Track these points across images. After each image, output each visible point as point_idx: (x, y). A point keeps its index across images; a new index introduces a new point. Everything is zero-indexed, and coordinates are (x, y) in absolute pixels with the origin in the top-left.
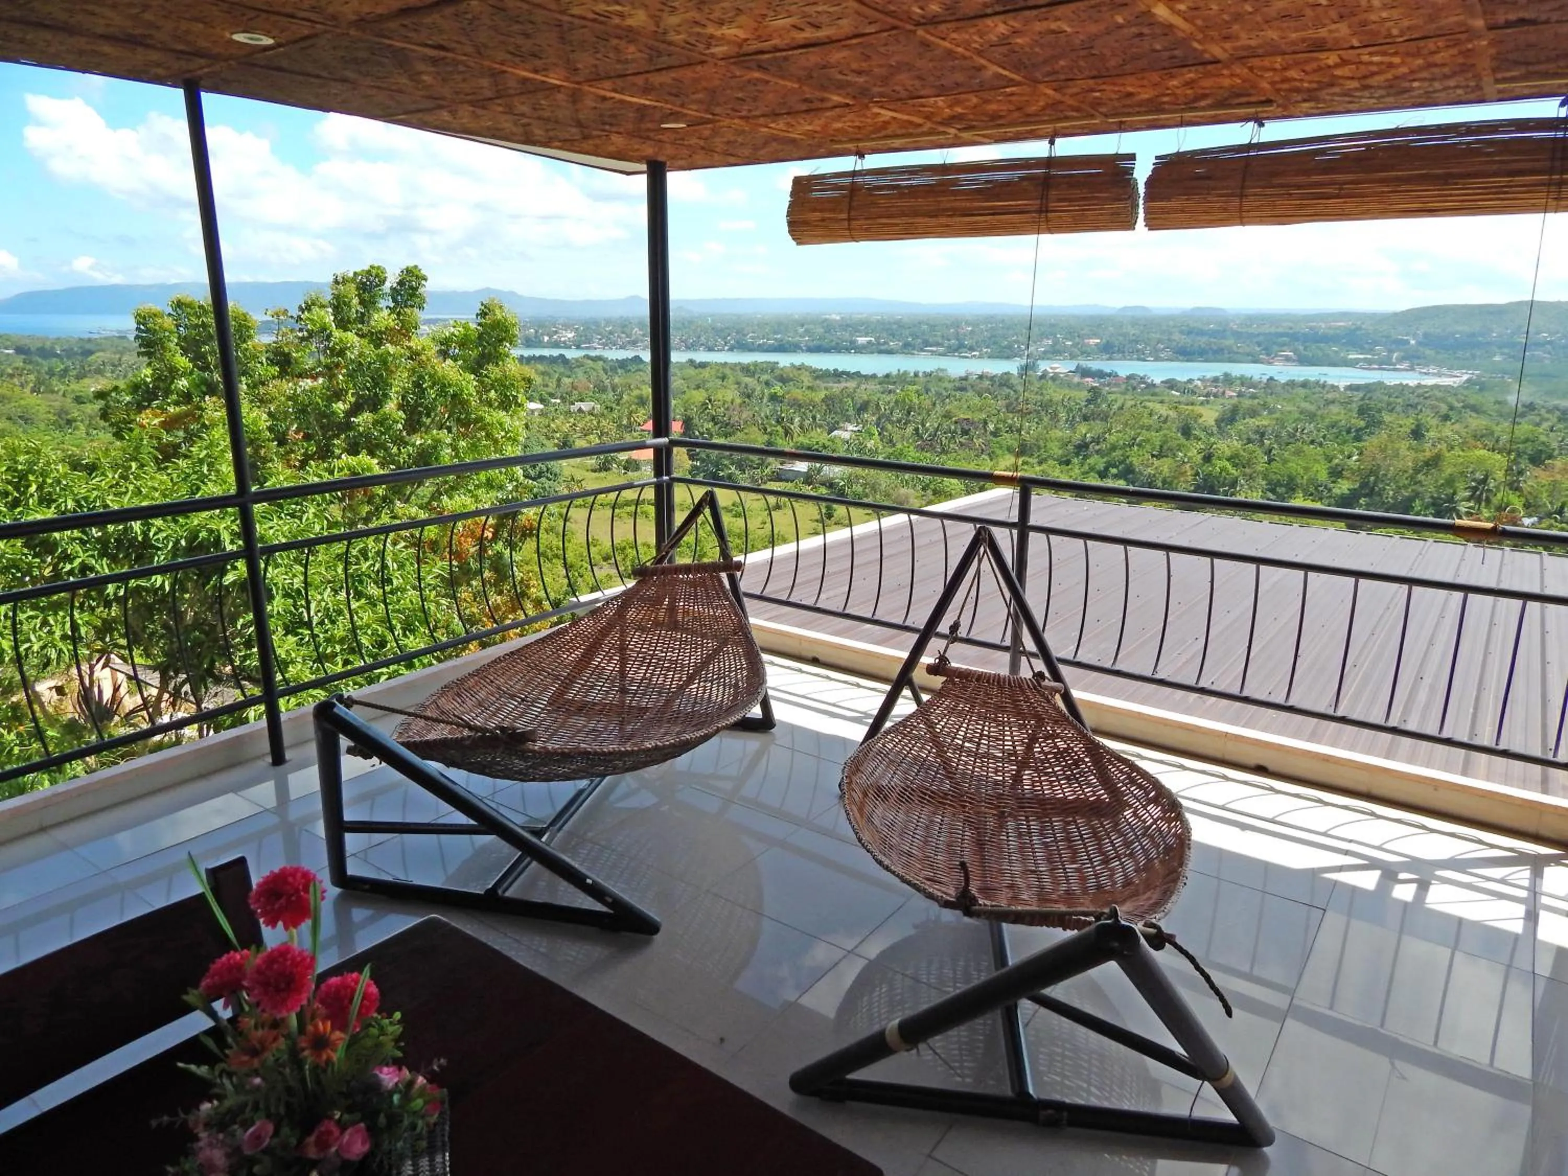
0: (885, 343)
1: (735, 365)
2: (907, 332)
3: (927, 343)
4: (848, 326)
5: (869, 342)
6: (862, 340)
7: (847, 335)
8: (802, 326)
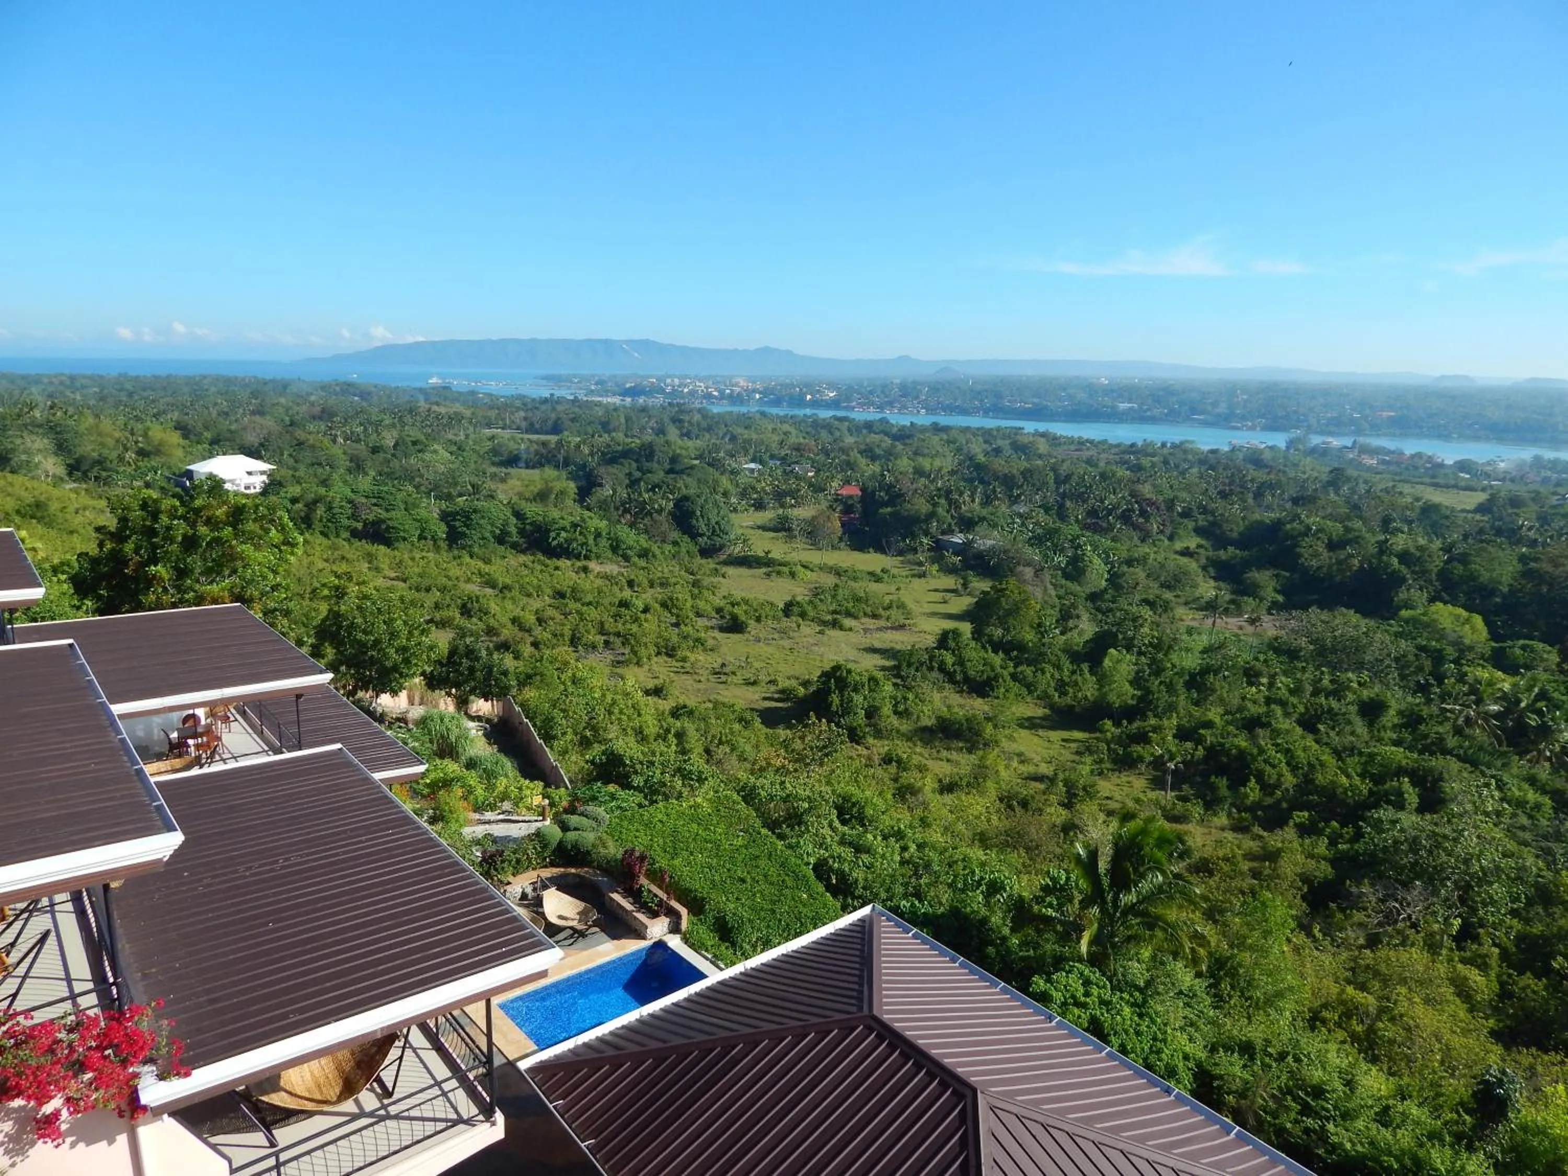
0: (1148, 410)
1: (978, 429)
2: (1175, 399)
3: (1194, 411)
4: (1112, 391)
5: (1131, 409)
6: (1123, 406)
7: (1107, 401)
8: (1064, 389)
